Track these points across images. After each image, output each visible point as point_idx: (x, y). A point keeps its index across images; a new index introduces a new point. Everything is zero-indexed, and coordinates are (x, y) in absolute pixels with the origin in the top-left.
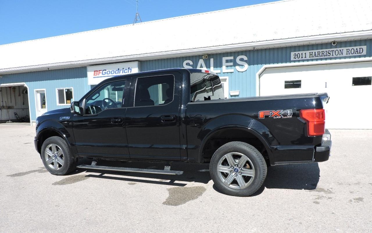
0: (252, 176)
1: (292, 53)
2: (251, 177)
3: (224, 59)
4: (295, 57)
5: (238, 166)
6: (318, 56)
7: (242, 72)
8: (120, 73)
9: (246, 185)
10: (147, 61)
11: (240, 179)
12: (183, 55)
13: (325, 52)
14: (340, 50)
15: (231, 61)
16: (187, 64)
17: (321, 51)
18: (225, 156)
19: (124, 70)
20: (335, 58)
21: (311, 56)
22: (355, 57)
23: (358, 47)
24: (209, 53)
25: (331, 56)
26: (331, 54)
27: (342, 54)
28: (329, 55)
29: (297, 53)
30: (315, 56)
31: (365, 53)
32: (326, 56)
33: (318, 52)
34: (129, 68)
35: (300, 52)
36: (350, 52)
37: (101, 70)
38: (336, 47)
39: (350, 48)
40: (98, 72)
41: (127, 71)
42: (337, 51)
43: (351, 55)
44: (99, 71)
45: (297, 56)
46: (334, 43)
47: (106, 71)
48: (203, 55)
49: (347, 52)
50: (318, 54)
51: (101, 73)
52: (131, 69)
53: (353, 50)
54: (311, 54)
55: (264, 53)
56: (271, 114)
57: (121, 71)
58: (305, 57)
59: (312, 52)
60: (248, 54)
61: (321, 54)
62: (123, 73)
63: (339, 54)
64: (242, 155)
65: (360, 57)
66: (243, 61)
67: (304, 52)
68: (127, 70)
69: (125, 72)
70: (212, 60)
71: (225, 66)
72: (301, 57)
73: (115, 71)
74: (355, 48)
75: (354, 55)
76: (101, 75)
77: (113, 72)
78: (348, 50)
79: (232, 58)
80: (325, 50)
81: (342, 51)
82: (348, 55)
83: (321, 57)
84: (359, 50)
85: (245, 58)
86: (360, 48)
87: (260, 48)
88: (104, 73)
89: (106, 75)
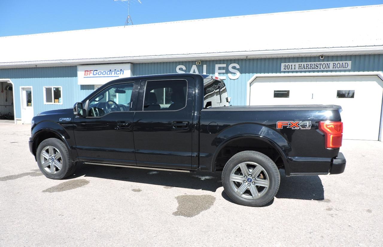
0: (266, 186)
1: (282, 64)
2: (264, 187)
3: (217, 66)
4: (285, 68)
5: (251, 176)
6: (306, 69)
7: (234, 80)
8: (111, 74)
9: (260, 195)
10: (139, 64)
11: (253, 189)
12: (177, 60)
13: (313, 65)
14: (327, 64)
15: (223, 68)
16: (180, 69)
17: (309, 63)
18: (239, 165)
19: (116, 71)
20: (323, 71)
21: (300, 68)
22: (340, 71)
23: (344, 62)
24: (203, 59)
25: (319, 69)
26: (319, 67)
27: (329, 68)
28: (317, 67)
29: (287, 64)
30: (304, 68)
31: (349, 67)
32: (314, 68)
33: (307, 64)
34: (121, 70)
35: (290, 64)
36: (336, 66)
37: (92, 71)
38: (323, 61)
39: (337, 62)
40: (89, 72)
41: (119, 73)
42: (324, 65)
43: (337, 69)
44: (90, 71)
45: (286, 67)
46: (322, 57)
47: (98, 72)
48: (196, 61)
49: (334, 66)
50: (307, 66)
51: (92, 73)
52: (123, 71)
53: (339, 65)
54: (300, 65)
55: (255, 62)
56: (290, 124)
57: (113, 73)
58: (295, 69)
59: (301, 65)
60: (240, 63)
61: (309, 67)
62: (114, 74)
63: (326, 67)
64: (257, 165)
65: (345, 71)
66: (235, 69)
67: (293, 64)
68: (119, 71)
69: (116, 74)
70: (205, 67)
71: (218, 73)
72: (290, 68)
73: (107, 72)
74: (341, 62)
75: (340, 69)
76: (92, 75)
77: (104, 73)
78: (334, 64)
79: (225, 65)
80: (313, 63)
81: (329, 64)
82: (334, 69)
83: (310, 70)
84: (344, 64)
85: (238, 66)
86: (345, 63)
87: (252, 57)
88: (95, 74)
89: (97, 75)
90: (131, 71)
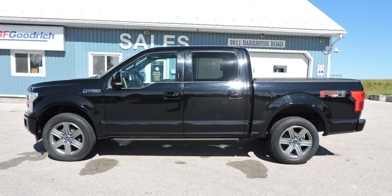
0: (309, 146)
1: (228, 39)
2: (307, 147)
3: (166, 37)
4: (231, 43)
6: (250, 45)
8: (37, 38)
9: (304, 153)
10: (74, 28)
12: (121, 28)
13: (255, 42)
14: (267, 42)
15: (172, 40)
16: (124, 37)
17: (252, 40)
18: (288, 129)
19: (43, 35)
20: (263, 48)
21: (244, 44)
22: (277, 49)
23: (280, 41)
24: (151, 28)
25: (260, 46)
26: (260, 45)
27: (268, 45)
28: (258, 44)
29: (233, 39)
30: (247, 44)
31: (284, 46)
32: (256, 45)
33: (250, 41)
34: (50, 34)
35: (236, 40)
36: (274, 44)
37: (8, 32)
38: (263, 39)
39: (274, 41)
40: (3, 33)
41: (48, 37)
42: (264, 43)
43: (274, 47)
44: (5, 32)
45: (232, 42)
46: (263, 35)
47: (17, 34)
48: (145, 30)
49: (272, 44)
50: (250, 43)
51: (7, 35)
52: (53, 35)
53: (276, 43)
54: (244, 42)
55: (204, 36)
56: (330, 94)
57: (39, 36)
58: (240, 45)
59: (245, 41)
60: (189, 35)
61: (252, 43)
62: (41, 38)
63: (266, 45)
64: (302, 128)
65: (281, 49)
66: (184, 41)
67: (238, 40)
68: (47, 35)
69: (44, 38)
70: (152, 37)
71: (166, 44)
72: (236, 43)
73: (30, 34)
74: (277, 41)
75: (277, 47)
76: (7, 37)
77: (26, 36)
78: (272, 43)
79: (173, 37)
80: (255, 40)
81: (268, 42)
82: (272, 47)
83: (252, 46)
84: (280, 43)
85: (187, 39)
86: (281, 42)
87: (204, 31)
88: (12, 35)
89: (16, 38)
90: (64, 35)
